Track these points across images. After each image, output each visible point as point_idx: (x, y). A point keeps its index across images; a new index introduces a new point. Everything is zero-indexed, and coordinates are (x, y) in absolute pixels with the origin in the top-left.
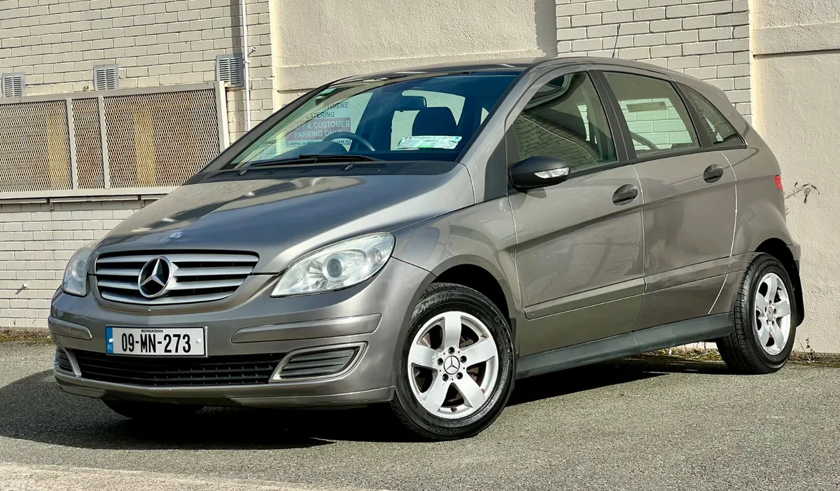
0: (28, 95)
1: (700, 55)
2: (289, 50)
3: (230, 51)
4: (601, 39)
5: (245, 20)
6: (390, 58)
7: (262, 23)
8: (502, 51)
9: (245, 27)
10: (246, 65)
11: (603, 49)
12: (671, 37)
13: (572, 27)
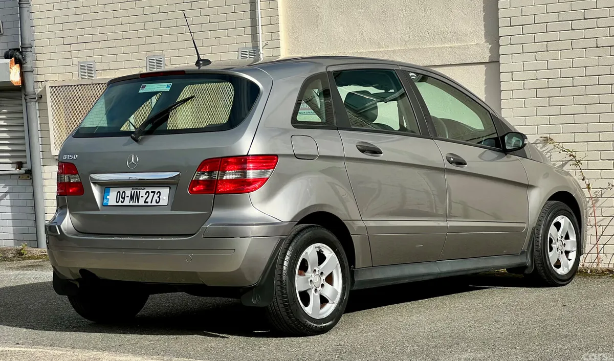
0: (97, 78)
1: (610, 46)
2: (293, 44)
3: (250, 45)
4: (534, 35)
5: (260, 21)
6: (371, 50)
7: (273, 24)
8: (456, 45)
9: (260, 27)
10: (261, 55)
11: (535, 42)
12: (589, 34)
13: (511, 26)
